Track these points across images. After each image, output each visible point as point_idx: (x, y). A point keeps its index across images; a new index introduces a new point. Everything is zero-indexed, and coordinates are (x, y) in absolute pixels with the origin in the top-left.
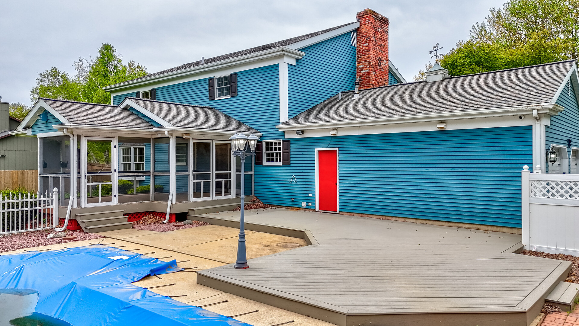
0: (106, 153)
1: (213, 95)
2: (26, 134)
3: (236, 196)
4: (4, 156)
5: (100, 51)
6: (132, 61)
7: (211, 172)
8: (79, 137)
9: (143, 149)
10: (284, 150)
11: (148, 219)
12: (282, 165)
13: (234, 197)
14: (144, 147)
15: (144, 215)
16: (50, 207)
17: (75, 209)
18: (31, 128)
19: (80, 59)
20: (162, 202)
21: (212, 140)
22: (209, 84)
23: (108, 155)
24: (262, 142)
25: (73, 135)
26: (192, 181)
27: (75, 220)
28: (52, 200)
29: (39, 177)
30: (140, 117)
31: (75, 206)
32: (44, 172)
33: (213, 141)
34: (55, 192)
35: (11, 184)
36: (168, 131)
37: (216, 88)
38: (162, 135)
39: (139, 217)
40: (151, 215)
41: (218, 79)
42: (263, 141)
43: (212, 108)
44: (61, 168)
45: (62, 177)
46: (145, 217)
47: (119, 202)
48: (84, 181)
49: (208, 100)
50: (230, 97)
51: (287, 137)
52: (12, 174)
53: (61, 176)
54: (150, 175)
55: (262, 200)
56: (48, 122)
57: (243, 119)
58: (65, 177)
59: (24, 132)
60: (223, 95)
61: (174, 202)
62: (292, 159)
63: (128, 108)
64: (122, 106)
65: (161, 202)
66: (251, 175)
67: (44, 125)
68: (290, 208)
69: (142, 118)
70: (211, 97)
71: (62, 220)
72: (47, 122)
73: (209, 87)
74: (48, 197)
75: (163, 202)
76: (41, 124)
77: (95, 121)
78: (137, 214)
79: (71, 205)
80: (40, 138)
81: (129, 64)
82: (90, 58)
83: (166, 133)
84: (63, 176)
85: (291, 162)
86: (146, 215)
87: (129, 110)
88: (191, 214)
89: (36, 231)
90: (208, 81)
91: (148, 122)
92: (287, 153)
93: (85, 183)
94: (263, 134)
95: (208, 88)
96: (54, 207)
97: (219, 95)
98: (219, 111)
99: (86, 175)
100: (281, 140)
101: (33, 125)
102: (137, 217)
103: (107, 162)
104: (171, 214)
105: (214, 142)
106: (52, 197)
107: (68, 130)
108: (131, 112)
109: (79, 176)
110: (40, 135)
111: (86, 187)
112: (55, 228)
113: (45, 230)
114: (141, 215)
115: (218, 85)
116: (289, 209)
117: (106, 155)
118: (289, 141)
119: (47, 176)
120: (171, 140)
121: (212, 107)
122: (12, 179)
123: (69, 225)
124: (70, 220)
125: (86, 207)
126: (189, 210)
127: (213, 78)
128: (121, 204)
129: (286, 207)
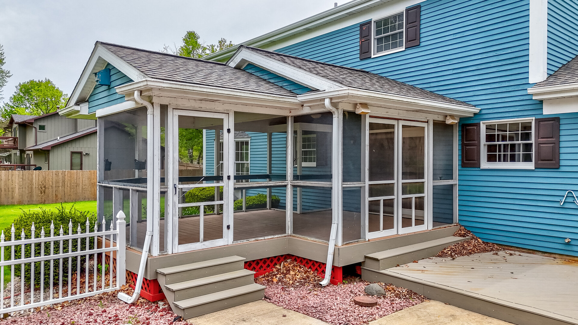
0: (191, 151)
1: (369, 51)
2: (78, 111)
3: (433, 227)
4: (88, 154)
5: (184, 40)
6: (223, 39)
7: (395, 181)
8: (164, 109)
9: (247, 143)
10: (542, 138)
11: (285, 272)
12: (535, 168)
13: (431, 228)
14: (249, 139)
15: (277, 262)
16: (111, 248)
17: (156, 259)
18: (88, 101)
19: (165, 47)
20: (312, 239)
21: (398, 119)
22: (361, 34)
23: (192, 154)
24: (480, 124)
25: (152, 104)
26: (367, 199)
27: (155, 281)
28: (115, 236)
29: (98, 187)
30: (265, 80)
31: (156, 252)
32: (106, 178)
33: (400, 121)
34: (121, 219)
35: (90, 187)
36: (331, 99)
37: (374, 39)
38: (312, 109)
39: (269, 266)
40: (289, 261)
41: (378, 23)
42: (481, 122)
43: (368, 72)
44: (137, 171)
45: (132, 189)
46: (278, 267)
47: (236, 238)
48: (173, 199)
49: (358, 60)
50: (404, 49)
51: (548, 111)
52: (91, 174)
53: (130, 188)
54: (285, 186)
55: (478, 235)
56: (111, 87)
57: (432, 85)
58: (138, 191)
59: (77, 108)
60: (387, 48)
61: (340, 243)
62: (562, 157)
63: (242, 66)
64: (233, 64)
65: (309, 239)
66: (452, 186)
67: (105, 94)
68: (557, 256)
69: (270, 81)
70: (365, 54)
71: (131, 276)
72: (109, 86)
73: (361, 37)
74: (108, 228)
75: (315, 239)
76: (102, 92)
77: (193, 78)
78: (264, 260)
79: (148, 250)
80: (99, 118)
81: (219, 42)
82: (174, 46)
83: (327, 102)
84: (134, 188)
85: (562, 163)
86: (280, 261)
87: (244, 70)
88: (369, 266)
89: (82, 299)
90: (359, 28)
91: (281, 87)
92: (552, 145)
93: (175, 203)
94: (481, 110)
95: (358, 40)
96: (118, 249)
97: (379, 50)
98: (380, 77)
99: (176, 188)
100: (534, 118)
101: (90, 96)
102: (265, 266)
103: (191, 161)
104: (334, 268)
105: (401, 123)
106: (115, 229)
107: (142, 95)
108: (249, 73)
109: (163, 190)
110: (100, 112)
111: (176, 212)
112: (118, 291)
113: (101, 298)
114: (272, 261)
115: (378, 32)
116: (555, 258)
117: (190, 154)
118: (556, 120)
119: (109, 185)
120: (334, 116)
121: (367, 70)
122: (91, 181)
123: (144, 288)
124: (145, 280)
125: (175, 251)
126: (366, 257)
127: (369, 23)
128: (239, 242)
129: (546, 255)
